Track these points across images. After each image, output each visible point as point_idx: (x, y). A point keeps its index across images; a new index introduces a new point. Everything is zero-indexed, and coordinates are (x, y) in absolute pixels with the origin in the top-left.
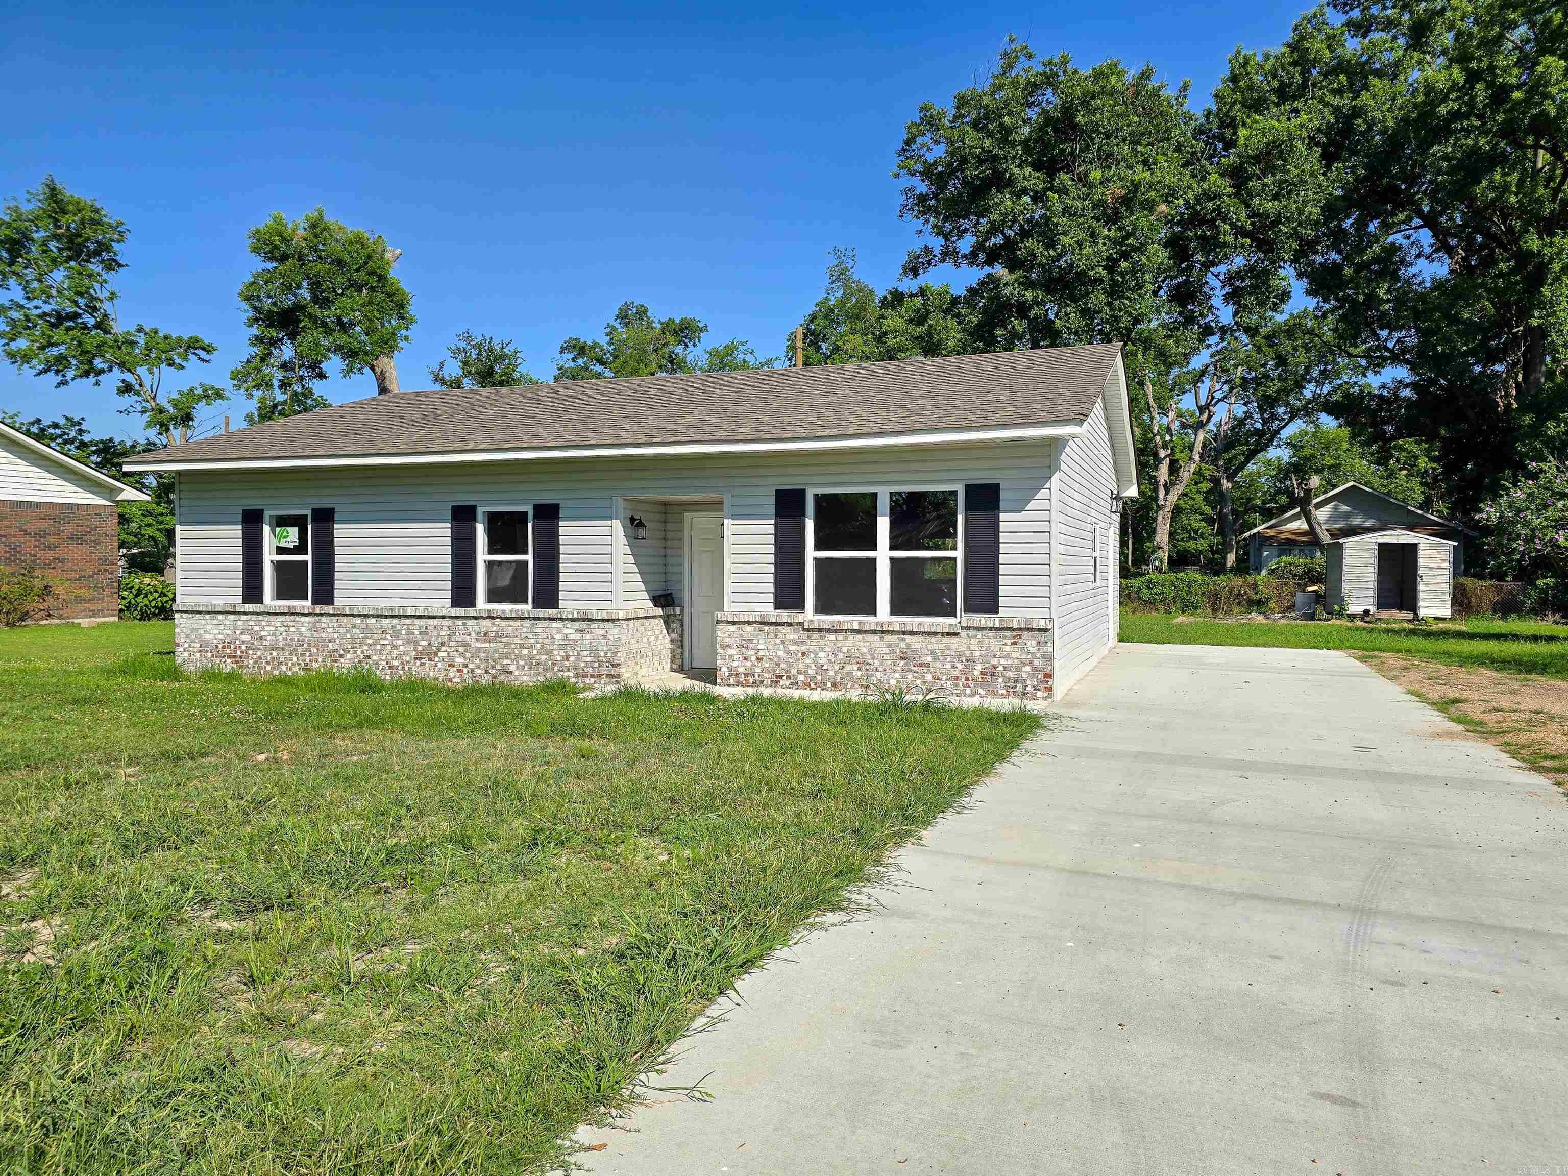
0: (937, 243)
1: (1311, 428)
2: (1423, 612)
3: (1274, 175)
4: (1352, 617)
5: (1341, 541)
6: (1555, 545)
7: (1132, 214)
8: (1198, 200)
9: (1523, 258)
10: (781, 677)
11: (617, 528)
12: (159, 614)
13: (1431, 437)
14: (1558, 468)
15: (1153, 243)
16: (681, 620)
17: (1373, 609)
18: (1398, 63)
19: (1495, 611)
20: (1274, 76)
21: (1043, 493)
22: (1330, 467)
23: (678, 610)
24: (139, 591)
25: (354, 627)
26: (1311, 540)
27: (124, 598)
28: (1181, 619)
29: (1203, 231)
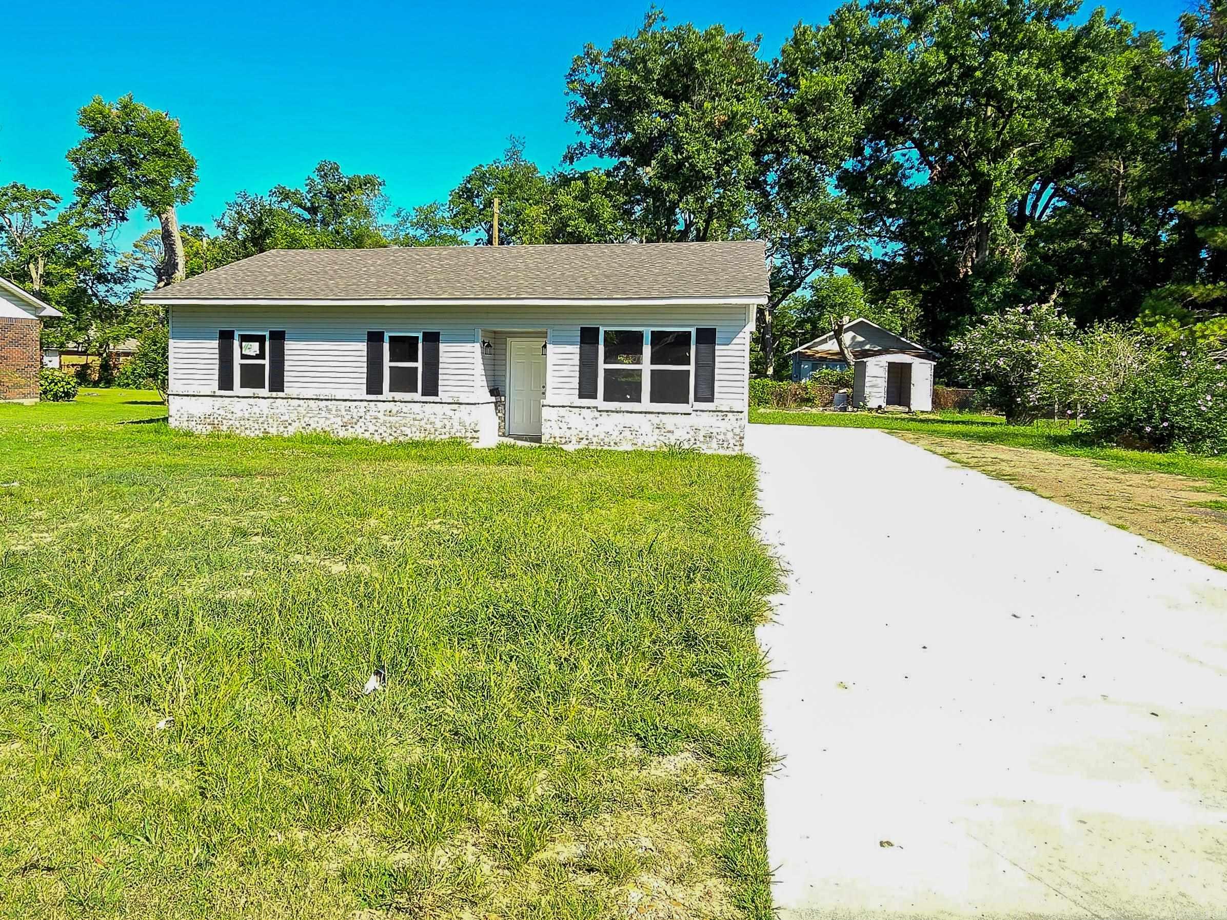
0: (588, 140)
1: (827, 276)
2: (913, 408)
3: (824, 113)
4: (870, 410)
5: (865, 360)
6: (996, 366)
7: (731, 134)
8: (774, 127)
9: (977, 175)
10: (582, 439)
11: (477, 347)
12: (64, 397)
13: (915, 291)
14: (1000, 319)
15: (746, 154)
16: (505, 405)
17: (884, 405)
18: (901, 39)
19: (955, 407)
20: (824, 44)
21: (741, 335)
22: (840, 304)
23: (503, 400)
24: (53, 381)
25: (299, 406)
26: (840, 359)
27: (42, 385)
28: (762, 410)
29: (777, 148)
